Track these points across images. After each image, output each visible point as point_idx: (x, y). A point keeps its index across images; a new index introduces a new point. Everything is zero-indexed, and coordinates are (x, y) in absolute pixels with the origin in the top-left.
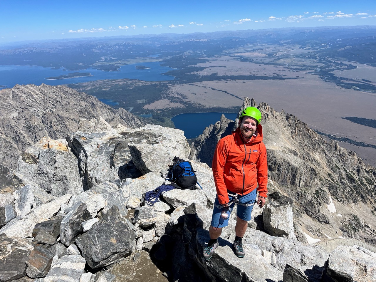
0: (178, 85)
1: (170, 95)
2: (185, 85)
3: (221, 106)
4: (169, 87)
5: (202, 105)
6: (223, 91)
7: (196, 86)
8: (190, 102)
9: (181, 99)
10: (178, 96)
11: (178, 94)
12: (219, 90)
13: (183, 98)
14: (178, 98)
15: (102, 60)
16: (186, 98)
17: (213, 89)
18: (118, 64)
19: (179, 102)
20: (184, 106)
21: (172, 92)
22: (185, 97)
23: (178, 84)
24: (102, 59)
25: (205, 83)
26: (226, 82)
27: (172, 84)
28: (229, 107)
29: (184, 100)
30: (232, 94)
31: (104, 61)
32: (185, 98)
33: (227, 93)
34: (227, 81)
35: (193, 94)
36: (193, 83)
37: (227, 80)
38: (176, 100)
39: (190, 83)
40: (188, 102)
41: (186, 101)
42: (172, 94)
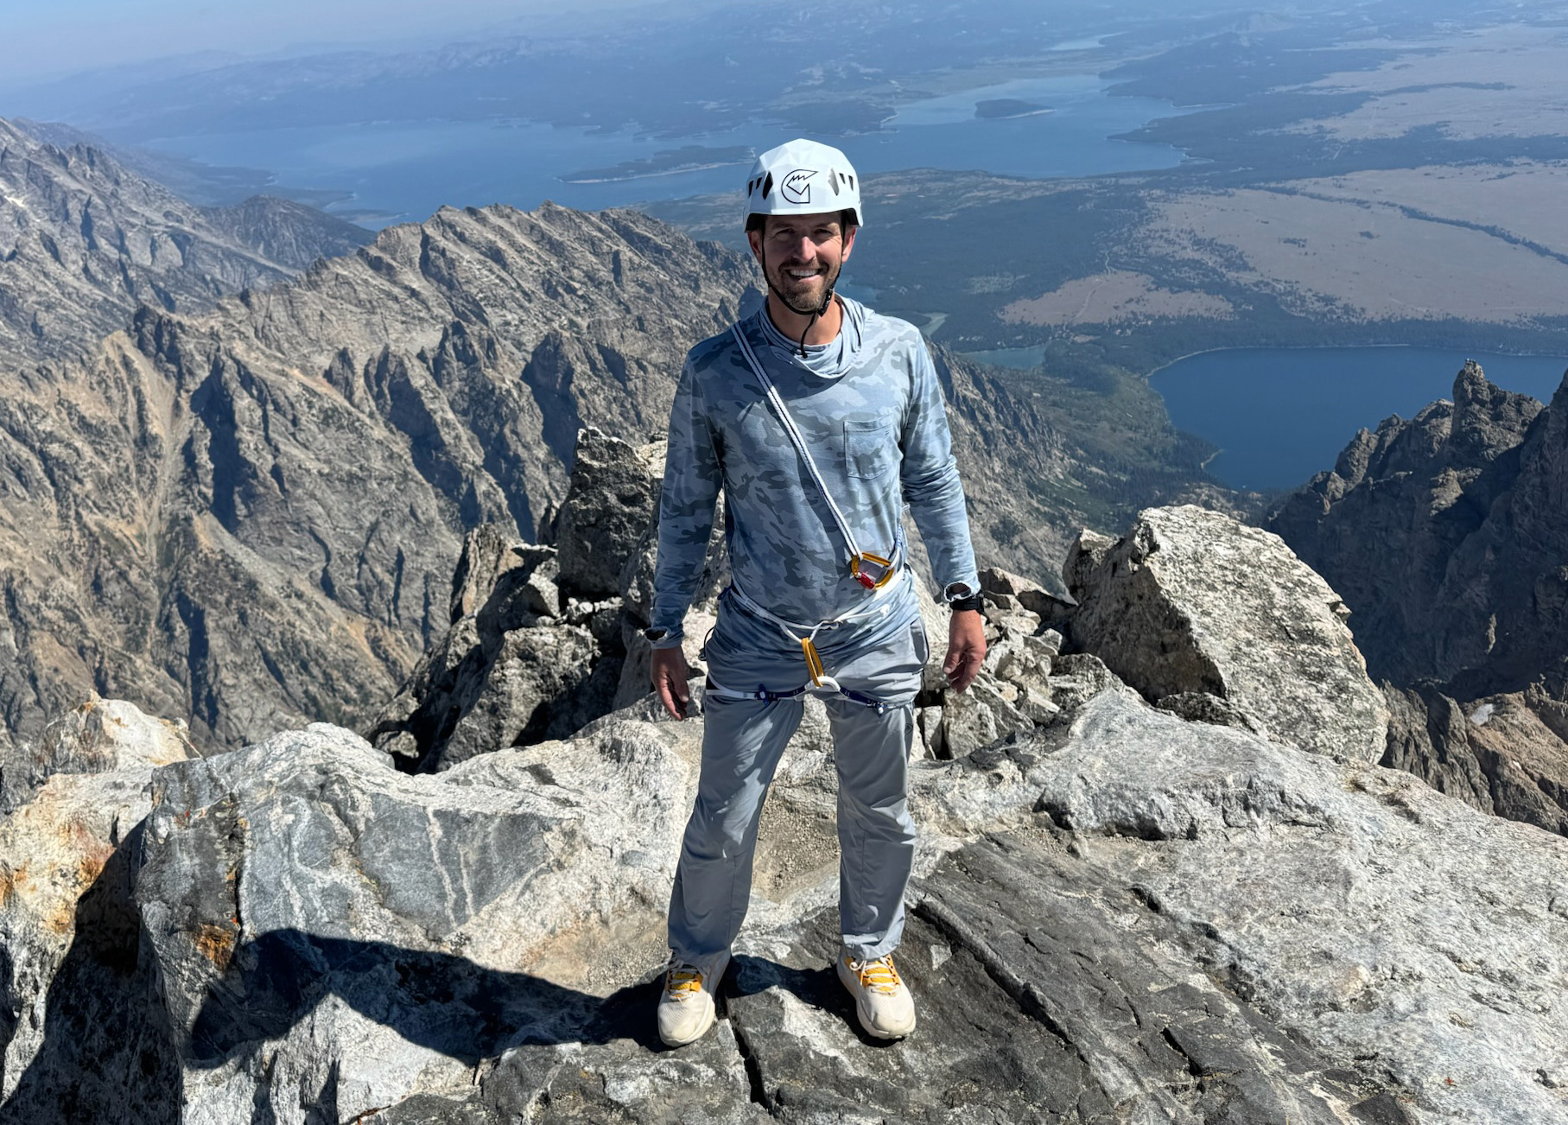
0: (1203, 193)
1: (1152, 250)
2: (1244, 193)
3: (1457, 313)
4: (1150, 205)
5: (1339, 304)
6: (1477, 227)
7: (1312, 196)
8: (1267, 284)
9: (1214, 271)
10: (1197, 256)
11: (1198, 243)
12: (1452, 223)
13: (1230, 264)
14: (1196, 264)
15: (810, 83)
16: (1245, 267)
17: (1412, 213)
18: (889, 95)
19: (1202, 286)
20: (1229, 307)
21: (1165, 234)
22: (1240, 256)
23: (1205, 189)
24: (810, 77)
25: (1363, 181)
26: (1502, 176)
27: (1168, 191)
28: (1513, 319)
29: (1231, 275)
30: (1537, 242)
31: (820, 87)
32: (1238, 263)
33: (1502, 236)
34: (1505, 171)
35: (1288, 241)
36: (1290, 184)
37: (1509, 165)
38: (1186, 274)
39: (1273, 185)
40: (1256, 285)
41: (1242, 282)
42: (1162, 243)
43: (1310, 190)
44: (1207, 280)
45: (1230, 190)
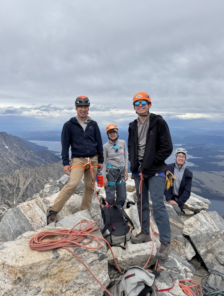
2: (204, 172)
5: (219, 192)
7: (215, 174)
8: (207, 188)
9: (198, 184)
10: (196, 181)
13: (201, 183)
16: (204, 184)
19: (196, 186)
20: (201, 190)
25: (221, 175)
29: (201, 185)
32: (202, 183)
35: (211, 181)
36: (211, 172)
39: (208, 171)
40: (205, 187)
41: (203, 186)
43: (215, 173)
45: (202, 171)
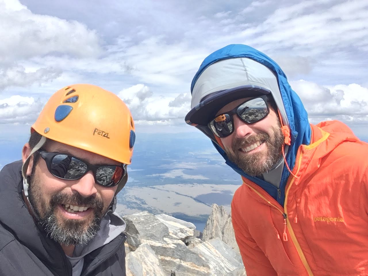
0: (137, 188)
1: (126, 200)
2: (145, 188)
4: (126, 190)
6: (188, 196)
7: (158, 189)
8: (150, 208)
9: (139, 205)
10: (136, 201)
11: (136, 198)
12: (184, 195)
13: (143, 203)
14: (136, 203)
16: (146, 204)
17: (177, 193)
21: (129, 196)
22: (145, 201)
23: (137, 187)
25: (168, 187)
26: (192, 187)
27: (130, 187)
28: (196, 215)
29: (143, 205)
33: (193, 198)
34: (193, 185)
35: (154, 198)
36: (154, 186)
37: (194, 184)
38: (134, 205)
39: (151, 186)
40: (148, 208)
41: (145, 207)
42: (129, 198)
43: (159, 188)
44: (138, 207)
45: (142, 187)
